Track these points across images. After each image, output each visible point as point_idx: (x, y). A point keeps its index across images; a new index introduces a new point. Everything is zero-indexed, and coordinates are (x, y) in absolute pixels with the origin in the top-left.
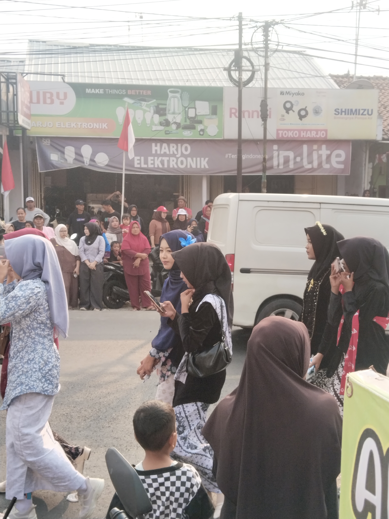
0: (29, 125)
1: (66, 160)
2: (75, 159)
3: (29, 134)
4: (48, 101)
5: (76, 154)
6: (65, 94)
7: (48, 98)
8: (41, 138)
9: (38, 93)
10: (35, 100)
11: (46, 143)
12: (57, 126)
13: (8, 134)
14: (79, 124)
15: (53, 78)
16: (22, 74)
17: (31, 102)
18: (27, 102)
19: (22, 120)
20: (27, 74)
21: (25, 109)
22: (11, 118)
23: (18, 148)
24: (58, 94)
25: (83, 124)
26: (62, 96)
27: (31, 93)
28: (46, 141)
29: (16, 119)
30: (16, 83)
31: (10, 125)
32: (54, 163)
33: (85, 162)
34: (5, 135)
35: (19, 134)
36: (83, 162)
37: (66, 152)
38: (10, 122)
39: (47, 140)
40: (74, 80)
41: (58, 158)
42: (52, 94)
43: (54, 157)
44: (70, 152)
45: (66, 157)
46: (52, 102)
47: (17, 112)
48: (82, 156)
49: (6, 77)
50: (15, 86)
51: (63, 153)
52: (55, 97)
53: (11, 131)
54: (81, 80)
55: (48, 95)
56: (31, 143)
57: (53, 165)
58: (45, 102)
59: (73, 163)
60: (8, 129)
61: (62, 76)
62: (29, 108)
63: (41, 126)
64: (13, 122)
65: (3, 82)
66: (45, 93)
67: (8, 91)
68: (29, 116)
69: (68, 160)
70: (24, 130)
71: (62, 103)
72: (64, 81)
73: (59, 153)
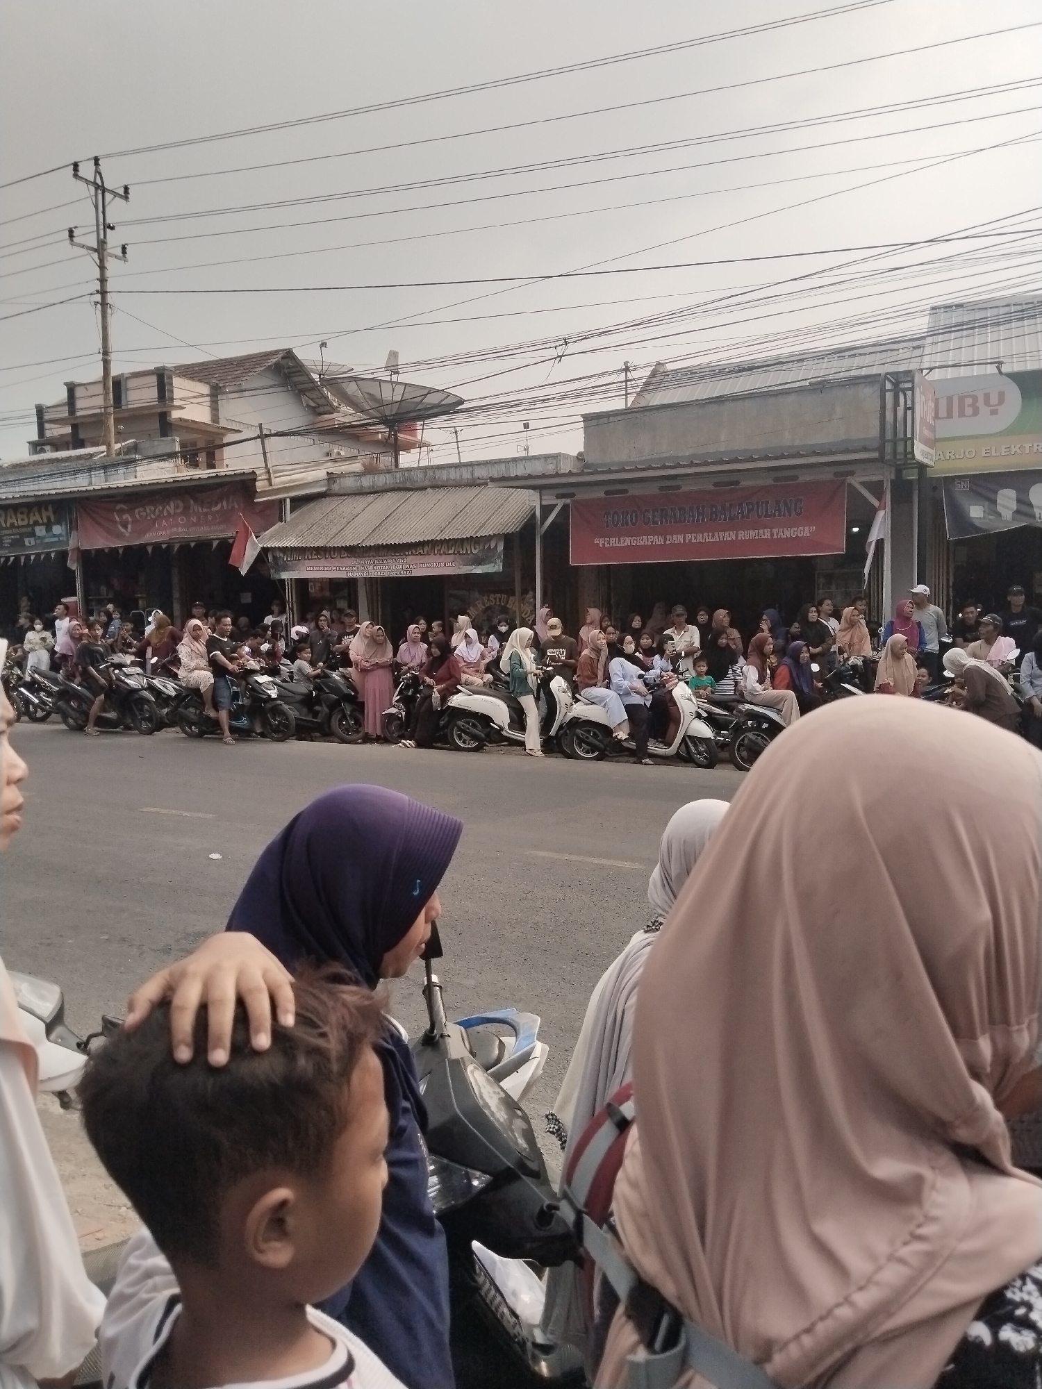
0: (931, 459)
1: (999, 515)
2: (1017, 512)
3: (930, 473)
4: (969, 411)
5: (1019, 501)
6: (1002, 397)
7: (969, 406)
8: (953, 478)
9: (950, 399)
10: (943, 413)
11: (964, 486)
12: (984, 455)
13: (893, 477)
14: (1027, 446)
15: (976, 370)
16: (922, 370)
17: (936, 417)
18: (929, 419)
19: (921, 452)
20: (931, 369)
21: (926, 432)
22: (900, 449)
23: (911, 502)
24: (987, 397)
25: (1035, 445)
26: (994, 399)
27: (937, 402)
28: (962, 483)
29: (909, 450)
30: (912, 389)
31: (898, 463)
32: (977, 523)
33: (1037, 515)
34: (887, 480)
35: (913, 475)
36: (1033, 516)
37: (999, 501)
38: (898, 457)
39: (964, 482)
40: (1017, 367)
41: (984, 511)
42: (975, 399)
43: (976, 512)
44: (1007, 500)
45: (999, 508)
46: (976, 412)
47: (912, 439)
48: (1030, 505)
49: (893, 381)
50: (909, 393)
51: (994, 502)
52: (980, 403)
53: (899, 472)
54: (1031, 366)
55: (969, 401)
56: (935, 489)
57: (973, 525)
58: (962, 414)
59: (1013, 519)
60: (893, 469)
61: (996, 365)
62: (933, 429)
63: (953, 457)
64: (902, 457)
65: (889, 390)
66: (962, 399)
67: (896, 404)
68: (931, 443)
69: (1002, 514)
70: (922, 467)
71: (994, 412)
72: (1000, 373)
73: (986, 503)
